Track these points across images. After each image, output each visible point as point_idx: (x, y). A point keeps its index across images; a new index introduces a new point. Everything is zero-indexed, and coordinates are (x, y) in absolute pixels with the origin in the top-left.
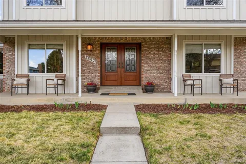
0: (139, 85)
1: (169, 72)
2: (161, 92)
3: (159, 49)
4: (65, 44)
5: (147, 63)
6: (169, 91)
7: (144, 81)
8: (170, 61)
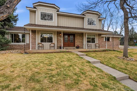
0: (74, 46)
1: (82, 43)
2: (80, 48)
3: (80, 36)
4: (53, 33)
5: (77, 40)
6: (82, 48)
7: (76, 45)
8: (83, 40)
